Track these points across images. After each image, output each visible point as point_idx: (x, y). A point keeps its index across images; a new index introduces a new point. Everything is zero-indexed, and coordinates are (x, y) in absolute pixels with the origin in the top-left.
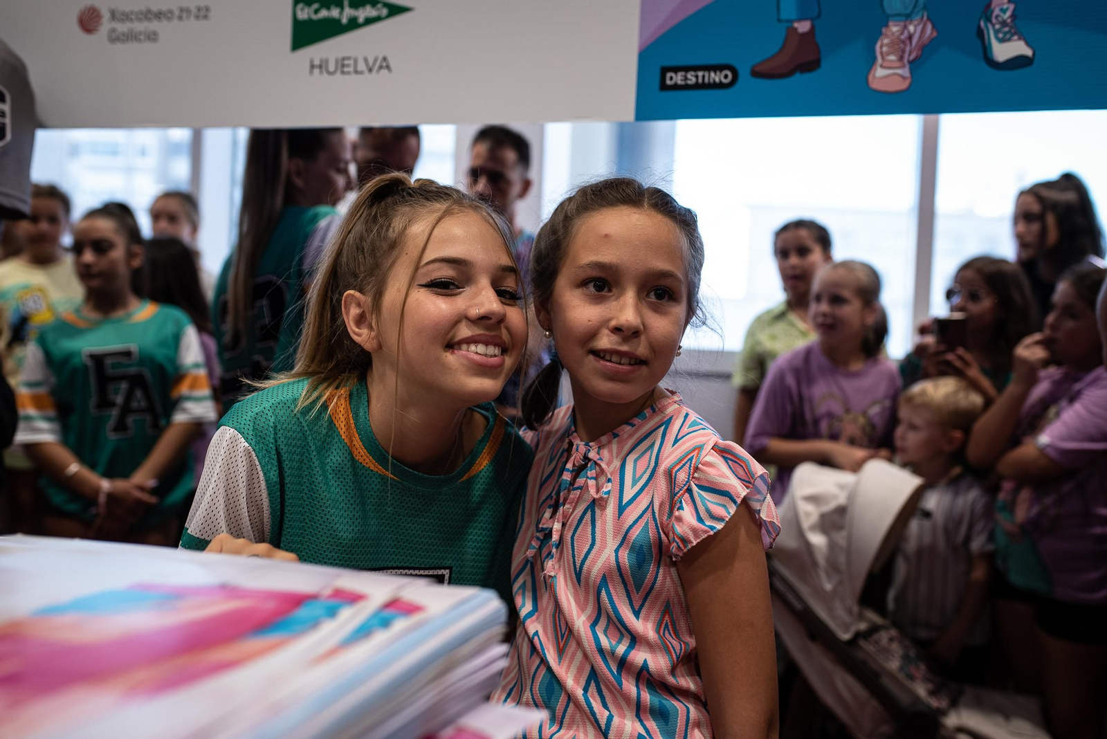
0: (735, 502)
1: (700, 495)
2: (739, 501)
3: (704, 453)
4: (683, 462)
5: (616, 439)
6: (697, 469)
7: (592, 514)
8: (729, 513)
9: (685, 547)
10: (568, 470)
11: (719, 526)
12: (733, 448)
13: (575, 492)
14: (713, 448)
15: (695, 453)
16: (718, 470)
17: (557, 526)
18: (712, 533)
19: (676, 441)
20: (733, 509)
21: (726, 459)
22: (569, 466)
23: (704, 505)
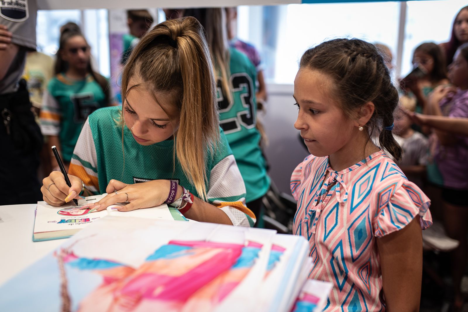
0: (412, 216)
1: (394, 210)
2: (414, 216)
3: (397, 188)
4: (386, 191)
5: (351, 172)
6: (393, 196)
7: (337, 210)
8: (408, 221)
9: (383, 234)
10: (326, 184)
11: (402, 227)
12: (412, 186)
13: (328, 196)
14: (402, 186)
15: (392, 187)
16: (404, 198)
17: (318, 211)
18: (398, 230)
19: (382, 179)
20: (410, 220)
21: (408, 191)
22: (326, 182)
23: (395, 215)
